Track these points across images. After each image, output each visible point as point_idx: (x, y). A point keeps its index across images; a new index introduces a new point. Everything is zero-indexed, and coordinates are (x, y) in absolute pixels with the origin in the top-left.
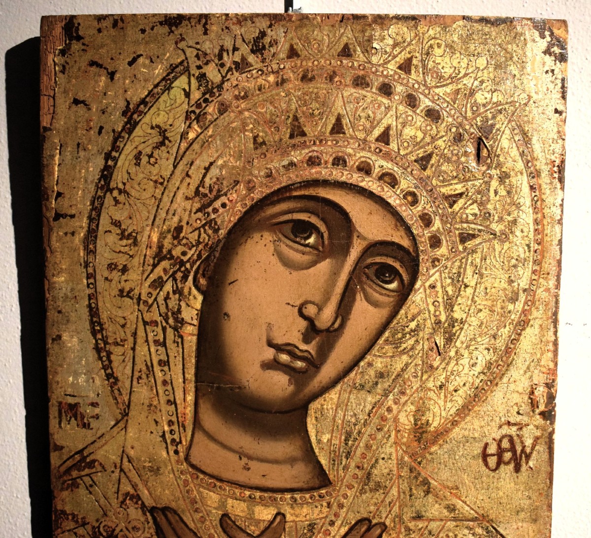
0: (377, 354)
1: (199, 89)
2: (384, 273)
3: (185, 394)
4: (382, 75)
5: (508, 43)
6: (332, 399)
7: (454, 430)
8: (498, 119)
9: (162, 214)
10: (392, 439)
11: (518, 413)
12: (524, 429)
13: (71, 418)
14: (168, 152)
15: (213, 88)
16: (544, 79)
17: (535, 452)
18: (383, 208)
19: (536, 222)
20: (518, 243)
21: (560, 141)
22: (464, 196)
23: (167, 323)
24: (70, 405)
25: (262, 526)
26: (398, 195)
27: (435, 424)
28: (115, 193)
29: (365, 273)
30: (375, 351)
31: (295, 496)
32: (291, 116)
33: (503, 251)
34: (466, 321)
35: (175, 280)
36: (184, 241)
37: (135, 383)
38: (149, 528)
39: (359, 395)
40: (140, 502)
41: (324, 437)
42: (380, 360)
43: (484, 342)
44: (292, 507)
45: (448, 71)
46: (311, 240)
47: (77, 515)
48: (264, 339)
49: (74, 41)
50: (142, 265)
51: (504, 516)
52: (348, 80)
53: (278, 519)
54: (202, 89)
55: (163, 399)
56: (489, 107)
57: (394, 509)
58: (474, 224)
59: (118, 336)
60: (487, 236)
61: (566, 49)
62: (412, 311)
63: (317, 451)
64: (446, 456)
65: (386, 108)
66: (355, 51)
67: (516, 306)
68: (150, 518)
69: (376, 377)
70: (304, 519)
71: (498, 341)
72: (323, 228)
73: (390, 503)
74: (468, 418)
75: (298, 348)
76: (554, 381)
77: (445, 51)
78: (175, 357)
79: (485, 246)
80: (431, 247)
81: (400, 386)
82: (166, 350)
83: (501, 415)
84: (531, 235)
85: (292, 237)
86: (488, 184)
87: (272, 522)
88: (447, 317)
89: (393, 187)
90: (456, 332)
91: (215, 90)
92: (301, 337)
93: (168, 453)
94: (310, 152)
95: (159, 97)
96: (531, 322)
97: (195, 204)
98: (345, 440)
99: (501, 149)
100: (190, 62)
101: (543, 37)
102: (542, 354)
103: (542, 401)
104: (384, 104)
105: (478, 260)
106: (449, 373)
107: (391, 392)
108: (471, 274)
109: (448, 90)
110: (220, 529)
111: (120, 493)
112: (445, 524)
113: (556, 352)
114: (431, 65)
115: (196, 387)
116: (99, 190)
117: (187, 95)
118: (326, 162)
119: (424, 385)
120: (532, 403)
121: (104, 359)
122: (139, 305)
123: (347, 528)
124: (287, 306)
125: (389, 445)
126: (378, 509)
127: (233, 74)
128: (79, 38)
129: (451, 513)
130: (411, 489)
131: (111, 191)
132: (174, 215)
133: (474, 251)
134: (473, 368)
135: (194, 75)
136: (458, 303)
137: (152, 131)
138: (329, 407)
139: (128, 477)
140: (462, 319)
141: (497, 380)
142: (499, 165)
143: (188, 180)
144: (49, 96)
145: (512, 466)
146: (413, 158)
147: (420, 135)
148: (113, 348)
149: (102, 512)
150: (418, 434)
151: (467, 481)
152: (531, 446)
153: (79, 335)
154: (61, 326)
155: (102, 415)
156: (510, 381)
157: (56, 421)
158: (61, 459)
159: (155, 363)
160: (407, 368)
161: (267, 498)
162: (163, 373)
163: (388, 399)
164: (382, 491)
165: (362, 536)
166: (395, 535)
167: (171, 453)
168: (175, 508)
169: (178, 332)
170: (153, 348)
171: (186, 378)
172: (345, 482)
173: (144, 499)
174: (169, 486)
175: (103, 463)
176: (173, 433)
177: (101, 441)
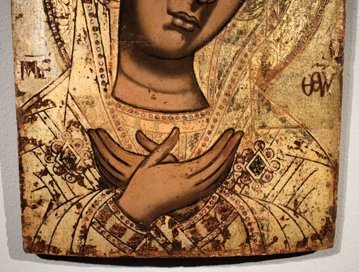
0: (239, 18)
3: (111, 49)
6: (209, 49)
7: (285, 69)
10: (247, 75)
11: (323, 58)
12: (326, 69)
13: (30, 72)
17: (332, 84)
23: (98, 1)
24: (29, 63)
25: (164, 137)
27: (274, 65)
30: (237, 16)
31: (186, 115)
37: (76, 42)
38: (87, 144)
40: (80, 127)
41: (204, 74)
42: (240, 22)
43: (304, 11)
44: (184, 123)
47: (36, 139)
48: (165, 10)
51: (314, 125)
53: (174, 132)
55: (96, 54)
57: (248, 122)
59: (63, 12)
63: (200, 84)
64: (281, 86)
68: (87, 137)
69: (238, 34)
70: (192, 131)
71: (312, 11)
73: (246, 118)
74: (294, 61)
75: (187, 15)
76: (343, 38)
78: (104, 24)
81: (253, 39)
82: (98, 20)
83: (313, 59)
87: (171, 134)
90: (287, 4)
92: (190, 7)
93: (99, 91)
98: (218, 77)
102: (337, 20)
103: (336, 51)
106: (282, 31)
107: (247, 44)
110: (136, 141)
111: (66, 121)
112: (279, 130)
113: (344, 19)
115: (119, 44)
119: (267, 39)
120: (331, 52)
121: (54, 28)
123: (219, 136)
125: (245, 79)
126: (238, 122)
129: (283, 123)
130: (259, 108)
134: (297, 28)
138: (208, 55)
139: (71, 110)
141: (311, 36)
145: (319, 92)
148: (60, 21)
149: (53, 136)
150: (263, 72)
151: (293, 102)
152: (330, 79)
153: (35, 13)
154: (22, 7)
155: (53, 68)
156: (319, 37)
157: (19, 76)
158: (23, 102)
159: (90, 29)
160: (257, 28)
161: (167, 118)
162: (96, 36)
163: (245, 48)
164: (241, 110)
165: (229, 140)
166: (249, 139)
167: (102, 91)
168: (105, 129)
169: (106, 6)
170: (88, 19)
171: (112, 38)
172: (218, 105)
173: (83, 124)
174: (100, 114)
175: (54, 101)
176: (103, 77)
177: (52, 86)
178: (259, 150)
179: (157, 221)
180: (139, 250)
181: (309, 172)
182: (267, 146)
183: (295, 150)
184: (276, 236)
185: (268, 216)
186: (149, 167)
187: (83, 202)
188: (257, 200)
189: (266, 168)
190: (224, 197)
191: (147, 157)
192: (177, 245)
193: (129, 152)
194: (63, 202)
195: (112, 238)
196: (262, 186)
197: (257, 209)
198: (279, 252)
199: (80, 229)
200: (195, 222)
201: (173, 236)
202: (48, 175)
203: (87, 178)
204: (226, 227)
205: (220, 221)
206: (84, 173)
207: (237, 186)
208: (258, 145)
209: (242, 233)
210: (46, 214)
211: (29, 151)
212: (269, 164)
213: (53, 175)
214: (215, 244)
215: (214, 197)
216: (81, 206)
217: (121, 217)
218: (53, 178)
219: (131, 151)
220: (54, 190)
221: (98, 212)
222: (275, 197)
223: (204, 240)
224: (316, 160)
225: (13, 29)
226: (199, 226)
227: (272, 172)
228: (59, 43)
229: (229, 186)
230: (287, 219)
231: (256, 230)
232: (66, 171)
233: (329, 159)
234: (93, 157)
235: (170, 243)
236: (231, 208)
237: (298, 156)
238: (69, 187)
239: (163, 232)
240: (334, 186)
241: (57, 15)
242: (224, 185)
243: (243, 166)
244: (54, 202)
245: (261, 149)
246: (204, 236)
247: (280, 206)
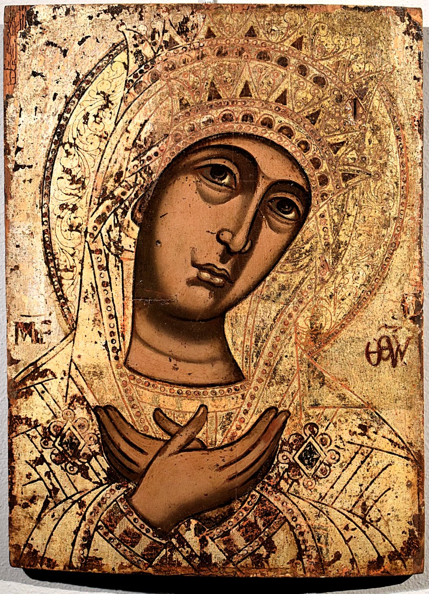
0: (280, 270)
1: (135, 63)
2: (284, 205)
3: (124, 308)
4: (280, 51)
5: (376, 26)
6: (244, 308)
7: (342, 332)
8: (370, 84)
9: (105, 162)
10: (293, 340)
11: (393, 318)
12: (399, 331)
13: (26, 335)
14: (111, 113)
15: (147, 62)
16: (405, 54)
17: (408, 351)
18: (282, 154)
19: (402, 164)
20: (388, 182)
21: (419, 102)
22: (345, 144)
23: (109, 251)
24: (26, 324)
25: (188, 417)
26: (293, 144)
27: (327, 327)
28: (67, 147)
29: (269, 206)
30: (278, 268)
31: (216, 390)
32: (209, 83)
33: (377, 188)
34: (349, 243)
35: (116, 215)
36: (124, 184)
37: (82, 300)
38: (93, 425)
39: (266, 305)
40: (85, 403)
41: (238, 339)
42: (282, 275)
43: (364, 260)
44: (213, 400)
45: (331, 47)
46: (226, 180)
47: (31, 418)
48: (189, 262)
49: (33, 26)
50: (88, 204)
51: (385, 404)
52: (253, 55)
53: (202, 411)
54: (138, 62)
55: (105, 314)
56: (362, 75)
57: (296, 399)
58: (354, 166)
59: (68, 263)
60: (364, 176)
61: (421, 30)
62: (307, 235)
63: (233, 352)
64: (337, 353)
65: (283, 76)
66: (258, 32)
67: (388, 231)
68: (93, 415)
69: (279, 289)
70: (223, 409)
71: (375, 259)
72: (235, 171)
73: (292, 393)
74: (353, 321)
75: (216, 267)
76: (420, 292)
77: (328, 32)
78: (116, 278)
79: (363, 183)
80: (320, 184)
81: (298, 296)
82: (109, 273)
83: (379, 319)
84: (398, 176)
85: (210, 177)
86: (363, 135)
87: (197, 413)
88: (334, 240)
89: (290, 138)
90: (342, 252)
91: (149, 63)
92: (219, 258)
93: (110, 359)
94: (224, 111)
95: (104, 69)
96: (401, 244)
97: (132, 154)
98: (255, 342)
99: (373, 107)
100: (128, 42)
101: (403, 21)
102: (410, 270)
103: (412, 308)
104: (282, 73)
105: (357, 195)
106: (337, 286)
107: (291, 301)
108: (352, 206)
109: (331, 62)
110: (153, 422)
111: (68, 396)
112: (338, 410)
113: (421, 268)
114: (317, 43)
115: (133, 302)
116: (53, 145)
117: (127, 67)
118: (237, 119)
119: (317, 296)
120: (403, 309)
121: (56, 283)
122: (86, 238)
123: (258, 416)
124: (207, 233)
125: (290, 345)
126: (283, 399)
127: (163, 51)
128: (37, 23)
129: (342, 401)
130: (309, 381)
131: (63, 145)
132: (115, 162)
133: (354, 188)
134: (356, 281)
135: (132, 52)
136: (342, 229)
137: (98, 96)
138: (242, 315)
140: (346, 241)
141: (376, 290)
142: (372, 120)
143: (127, 135)
144: (11, 70)
145: (390, 361)
146: (305, 115)
147: (310, 97)
148: (63, 274)
149: (52, 415)
150: (314, 336)
151: (354, 374)
152: (404, 345)
153: (34, 265)
154: (18, 258)
155: (54, 330)
156: (386, 292)
157: (13, 339)
158: (17, 372)
159: (99, 284)
160: (303, 281)
161: (192, 393)
162: (106, 292)
163: (289, 306)
164: (286, 384)
165: (271, 422)
166: (297, 421)
167: (112, 359)
168: (115, 406)
169: (119, 258)
170: (98, 272)
171: (125, 295)
172: (256, 377)
173: (88, 400)
174: (110, 387)
175: (54, 372)
176: (114, 342)
177: (53, 353)
178: (310, 435)
179: (180, 526)
180: (157, 565)
181: (381, 466)
182: (322, 430)
183: (359, 436)
184: (338, 552)
185: (327, 524)
186: (170, 455)
187: (87, 499)
188: (310, 501)
189: (320, 459)
190: (266, 496)
191: (167, 442)
192: (206, 558)
193: (145, 435)
194: (62, 499)
195: (123, 547)
196: (317, 483)
197: (311, 514)
198: (344, 575)
199: (83, 535)
200: (229, 528)
201: (201, 546)
202: (45, 464)
203: (92, 468)
204: (270, 537)
205: (262, 528)
206: (89, 462)
207: (282, 482)
208: (309, 429)
209: (291, 546)
210: (40, 515)
211: (22, 433)
212: (325, 454)
213: (50, 464)
214: (255, 559)
215: (253, 495)
216: (85, 505)
217: (135, 519)
218: (50, 468)
219: (148, 434)
220: (51, 484)
221: (105, 512)
222: (334, 498)
223: (241, 553)
224: (391, 451)
225: (7, 284)
226: (234, 534)
227: (330, 465)
228: (62, 301)
229: (273, 482)
230: (353, 530)
231: (310, 542)
232: (66, 459)
233: (408, 450)
234: (101, 442)
235: (196, 556)
236: (276, 510)
237: (364, 444)
238: (70, 480)
239: (188, 540)
240: (418, 486)
241: (60, 268)
242: (266, 480)
243: (290, 457)
244: (50, 499)
245: (314, 434)
246: (242, 548)
247: (342, 510)
